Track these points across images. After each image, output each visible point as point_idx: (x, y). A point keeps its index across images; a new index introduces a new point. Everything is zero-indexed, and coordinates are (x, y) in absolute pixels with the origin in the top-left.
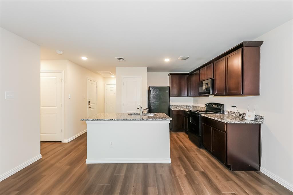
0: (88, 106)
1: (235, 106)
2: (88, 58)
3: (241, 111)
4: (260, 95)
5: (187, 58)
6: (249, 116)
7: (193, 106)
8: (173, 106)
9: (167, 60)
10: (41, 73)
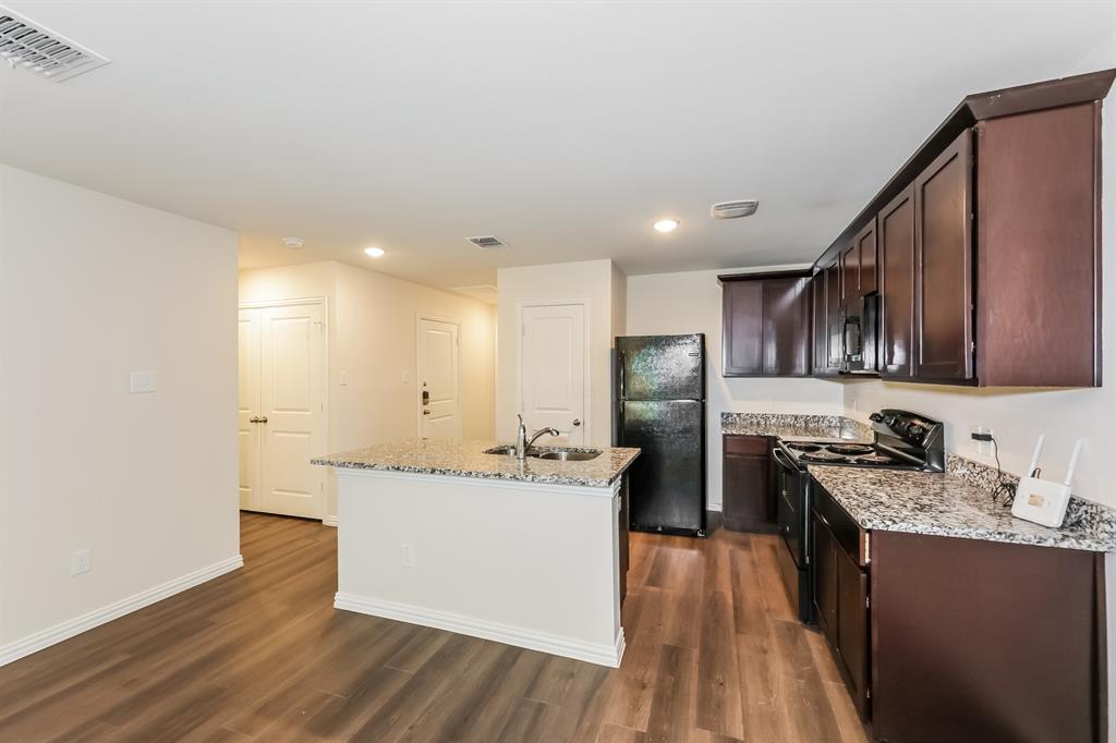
0: (421, 408)
1: (988, 438)
2: (385, 250)
3: (1010, 468)
4: (1100, 385)
5: (752, 209)
6: (1035, 501)
7: (841, 419)
8: (739, 415)
9: (665, 226)
10: (240, 312)
